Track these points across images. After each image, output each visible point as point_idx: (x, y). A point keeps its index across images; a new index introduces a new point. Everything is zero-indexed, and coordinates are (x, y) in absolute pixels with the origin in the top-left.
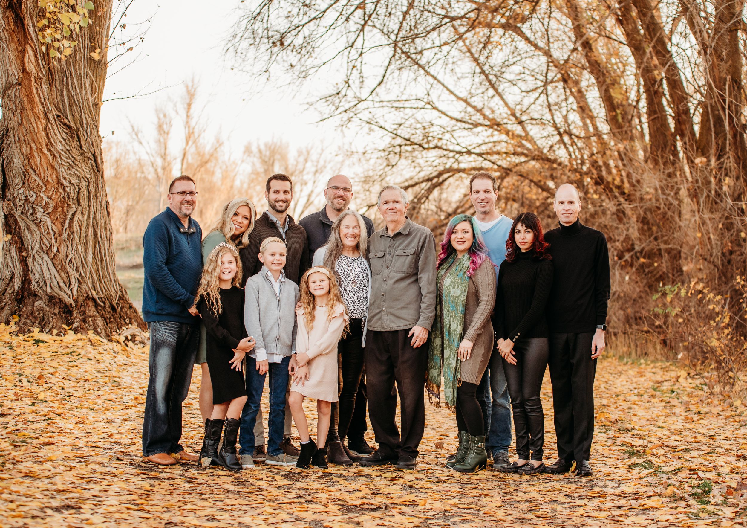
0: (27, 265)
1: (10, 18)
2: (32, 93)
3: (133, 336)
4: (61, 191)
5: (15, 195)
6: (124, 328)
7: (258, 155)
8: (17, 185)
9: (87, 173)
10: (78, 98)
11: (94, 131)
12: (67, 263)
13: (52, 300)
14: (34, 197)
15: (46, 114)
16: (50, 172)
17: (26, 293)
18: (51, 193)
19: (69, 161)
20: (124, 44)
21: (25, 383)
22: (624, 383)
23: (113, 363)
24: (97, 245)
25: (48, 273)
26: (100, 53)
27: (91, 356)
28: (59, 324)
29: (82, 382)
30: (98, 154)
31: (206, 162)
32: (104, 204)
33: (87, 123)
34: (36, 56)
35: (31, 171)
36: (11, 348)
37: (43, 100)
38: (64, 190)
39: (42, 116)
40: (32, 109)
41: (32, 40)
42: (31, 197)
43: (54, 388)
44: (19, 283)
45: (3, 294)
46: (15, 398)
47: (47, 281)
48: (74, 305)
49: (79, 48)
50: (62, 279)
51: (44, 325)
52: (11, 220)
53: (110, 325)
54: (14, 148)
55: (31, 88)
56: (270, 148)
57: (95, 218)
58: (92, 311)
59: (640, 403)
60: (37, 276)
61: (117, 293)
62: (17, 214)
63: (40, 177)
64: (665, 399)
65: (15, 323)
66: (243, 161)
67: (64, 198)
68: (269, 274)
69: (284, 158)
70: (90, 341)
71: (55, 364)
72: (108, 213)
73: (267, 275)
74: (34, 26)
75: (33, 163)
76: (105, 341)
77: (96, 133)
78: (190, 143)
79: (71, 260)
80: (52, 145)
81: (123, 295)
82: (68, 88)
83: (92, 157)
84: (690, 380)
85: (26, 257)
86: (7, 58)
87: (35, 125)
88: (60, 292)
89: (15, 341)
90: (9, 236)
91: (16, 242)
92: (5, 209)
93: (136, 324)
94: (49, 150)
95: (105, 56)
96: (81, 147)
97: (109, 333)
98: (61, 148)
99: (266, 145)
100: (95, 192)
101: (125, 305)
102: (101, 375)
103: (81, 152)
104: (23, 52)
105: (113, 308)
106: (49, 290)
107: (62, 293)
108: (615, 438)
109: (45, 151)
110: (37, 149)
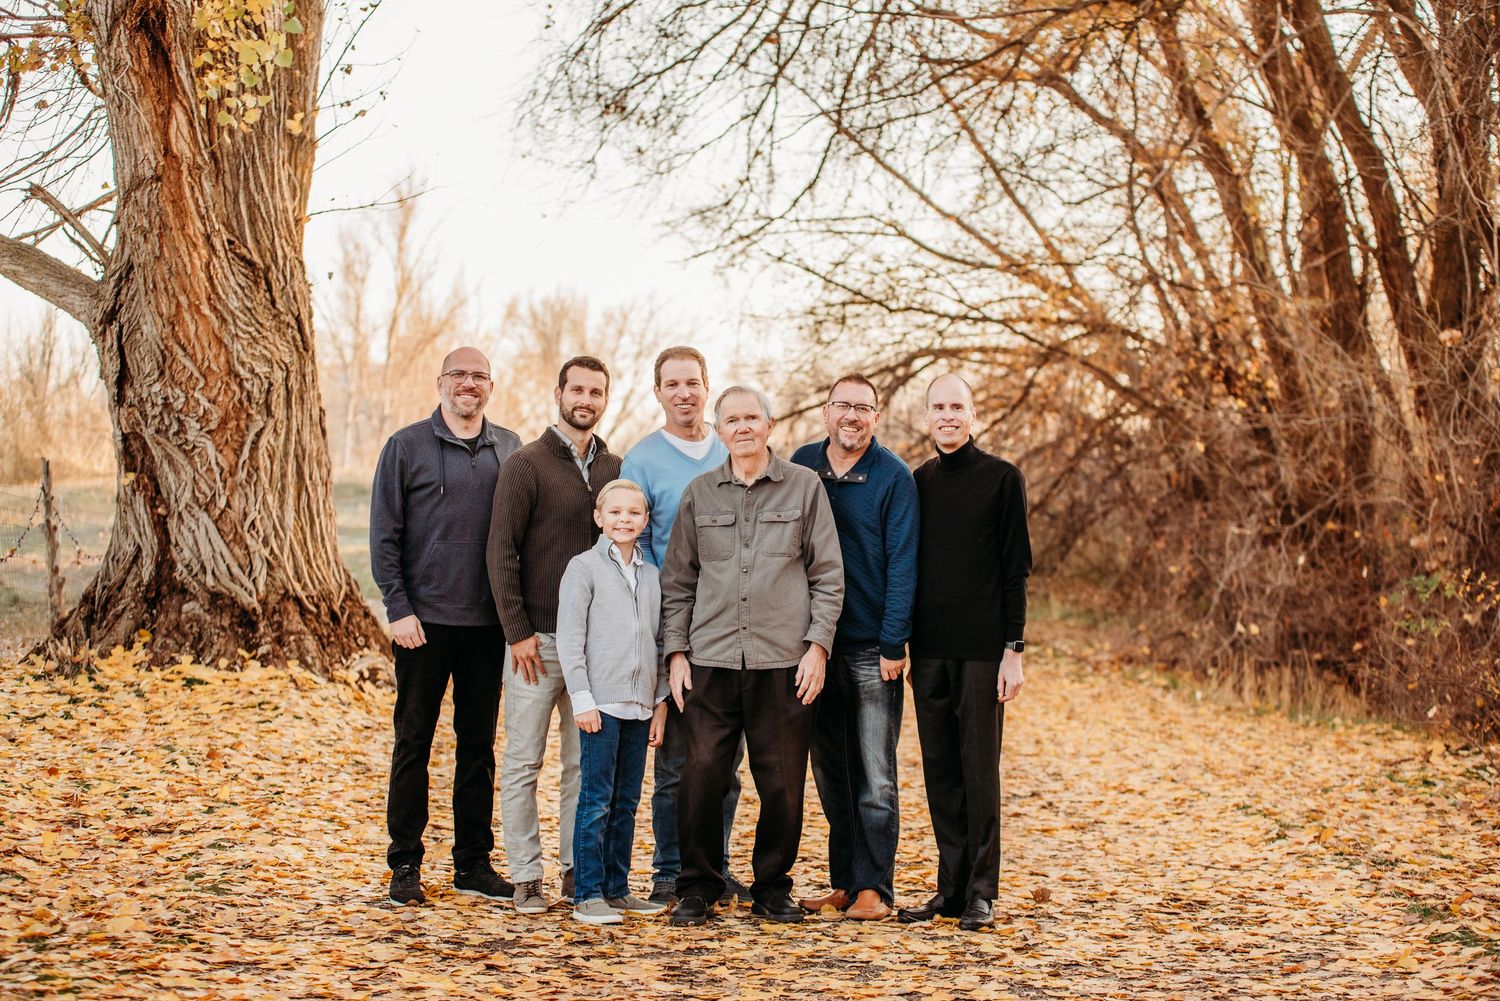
0: (166, 533)
1: (143, 47)
2: (182, 197)
3: (374, 671)
4: (235, 387)
5: (144, 395)
6: (354, 655)
7: (530, 321)
8: (148, 375)
9: (285, 354)
10: (267, 207)
11: (297, 272)
12: (246, 528)
13: (217, 601)
14: (183, 400)
15: (208, 238)
16: (214, 350)
17: (165, 587)
18: (215, 391)
19: (251, 329)
20: (348, 103)
21: (184, 766)
22: (1325, 764)
23: (344, 725)
24: (304, 494)
25: (209, 548)
26: (302, 121)
27: (299, 711)
28: (231, 648)
29: (294, 765)
30: (304, 316)
31: (435, 335)
32: (316, 413)
33: (285, 257)
34: (191, 124)
35: (176, 349)
36: (140, 694)
37: (203, 211)
38: (241, 385)
39: (200, 242)
40: (183, 228)
41: (184, 92)
42: (176, 399)
43: (241, 776)
44: (151, 568)
45: (120, 589)
46: (170, 797)
47: (206, 564)
48: (259, 610)
49: (270, 111)
50: (236, 559)
51: (202, 650)
52: (135, 445)
53: (328, 650)
54: (144, 303)
55: (180, 187)
56: (552, 307)
57: (299, 442)
58: (294, 622)
59: (1375, 805)
60: (187, 554)
61: (340, 587)
62: (148, 433)
63: (195, 362)
64: (1423, 797)
65: (145, 645)
66: (503, 333)
67: (240, 401)
68: (615, 548)
69: (578, 327)
70: (294, 681)
71: (231, 726)
72: (324, 432)
73: (610, 552)
74: (188, 65)
75: (181, 334)
76: (322, 681)
77: (300, 277)
78: (405, 299)
79: (253, 524)
80: (220, 298)
81: (351, 591)
82: (247, 188)
83: (293, 323)
84: (1450, 759)
85: (165, 517)
86: (134, 129)
87: (186, 259)
88: (232, 586)
89: (148, 680)
90: (132, 476)
91: (145, 488)
92: (123, 422)
93: (378, 647)
94: (214, 309)
95: (311, 127)
96: (273, 303)
97: (327, 664)
98: (236, 304)
99: (545, 303)
100: (301, 390)
101: (355, 610)
102: (330, 750)
103: (274, 312)
104: (166, 117)
105: (334, 617)
106: (210, 581)
107: (236, 588)
108: (1376, 880)
109: (206, 310)
110: (190, 306)
